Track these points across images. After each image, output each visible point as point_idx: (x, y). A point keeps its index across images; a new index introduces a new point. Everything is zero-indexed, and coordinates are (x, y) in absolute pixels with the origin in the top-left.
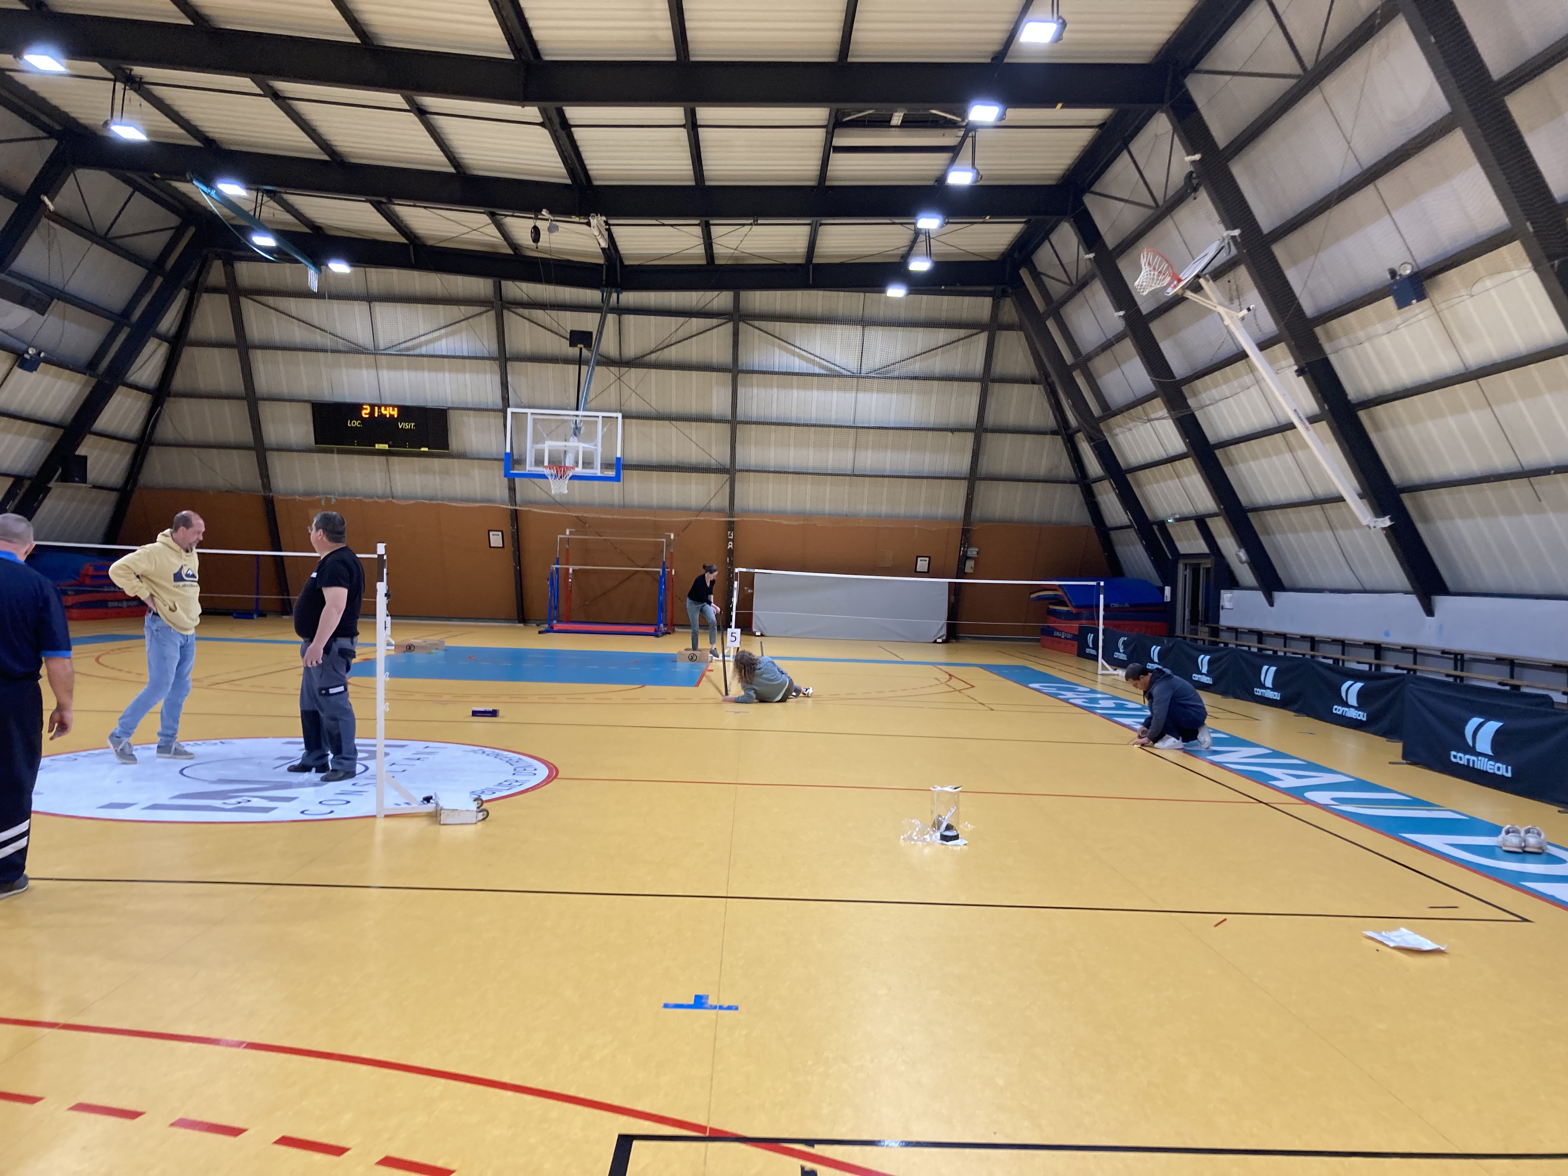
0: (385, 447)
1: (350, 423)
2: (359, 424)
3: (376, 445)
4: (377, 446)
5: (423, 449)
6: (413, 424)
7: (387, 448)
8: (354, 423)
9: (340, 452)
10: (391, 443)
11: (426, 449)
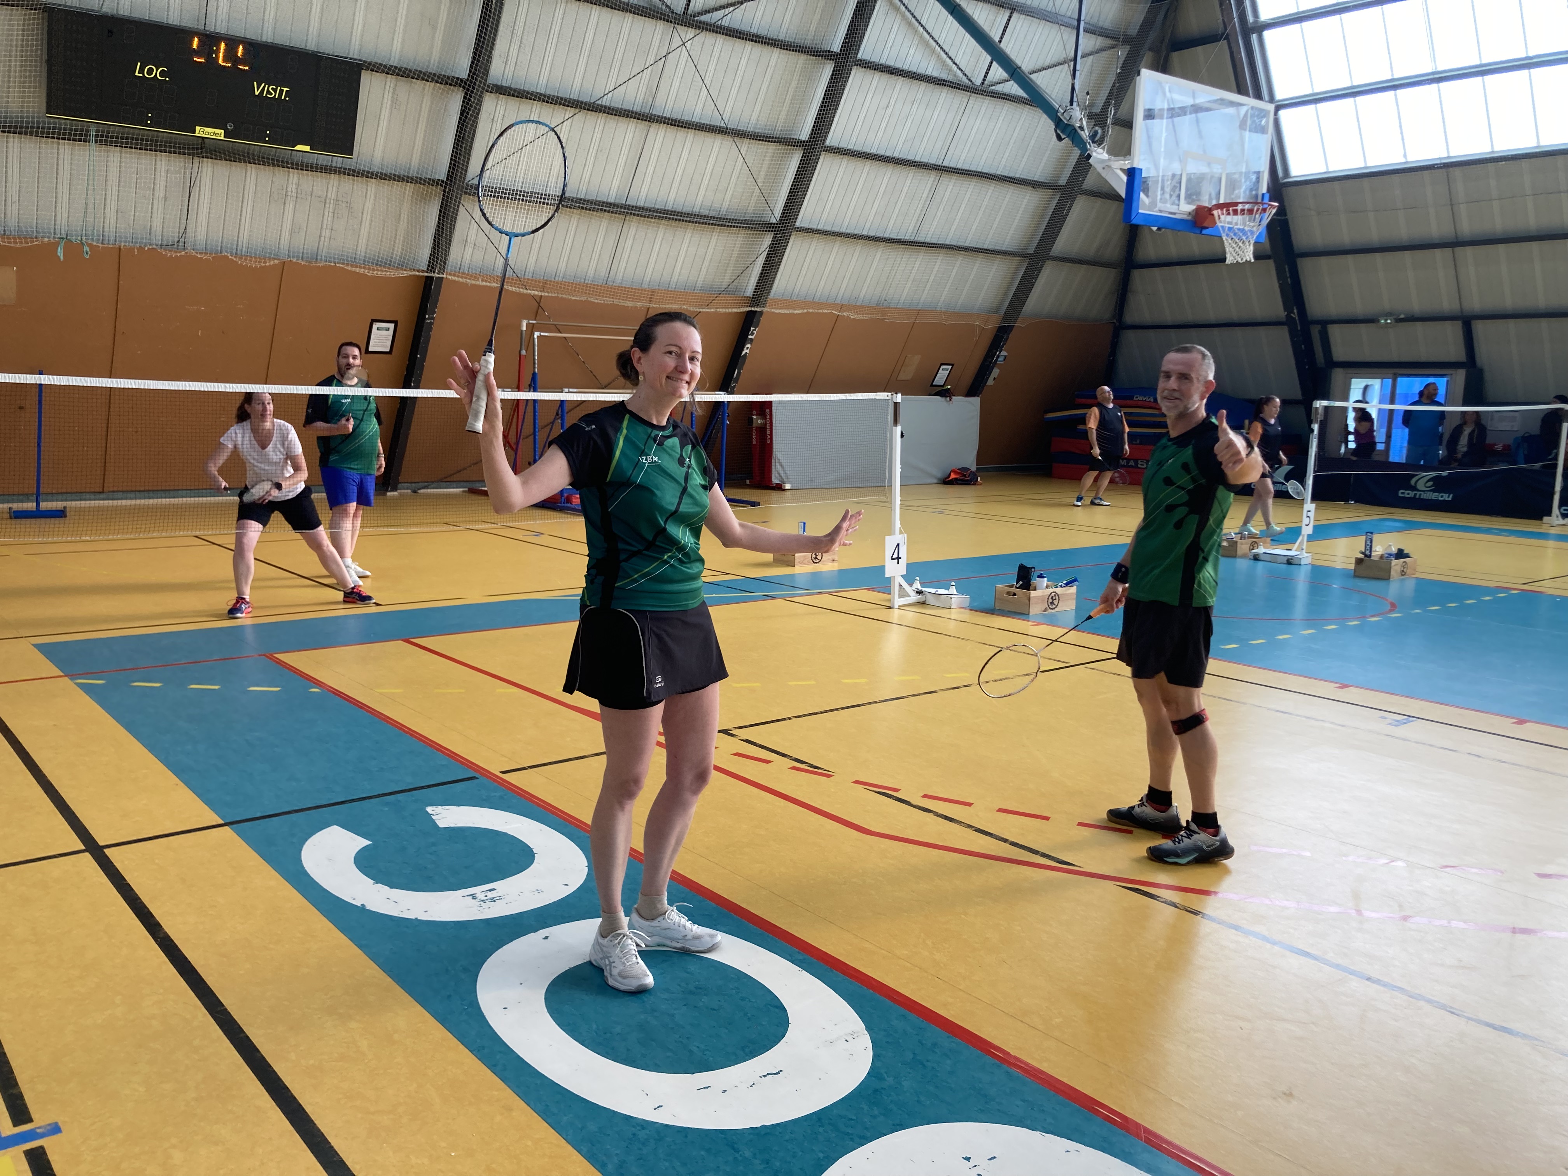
0: (220, 134)
1: (141, 71)
2: (162, 74)
3: (198, 128)
4: (200, 131)
5: (299, 147)
6: (285, 89)
7: (222, 138)
8: (150, 71)
9: (105, 139)
10: (230, 127)
11: (307, 148)
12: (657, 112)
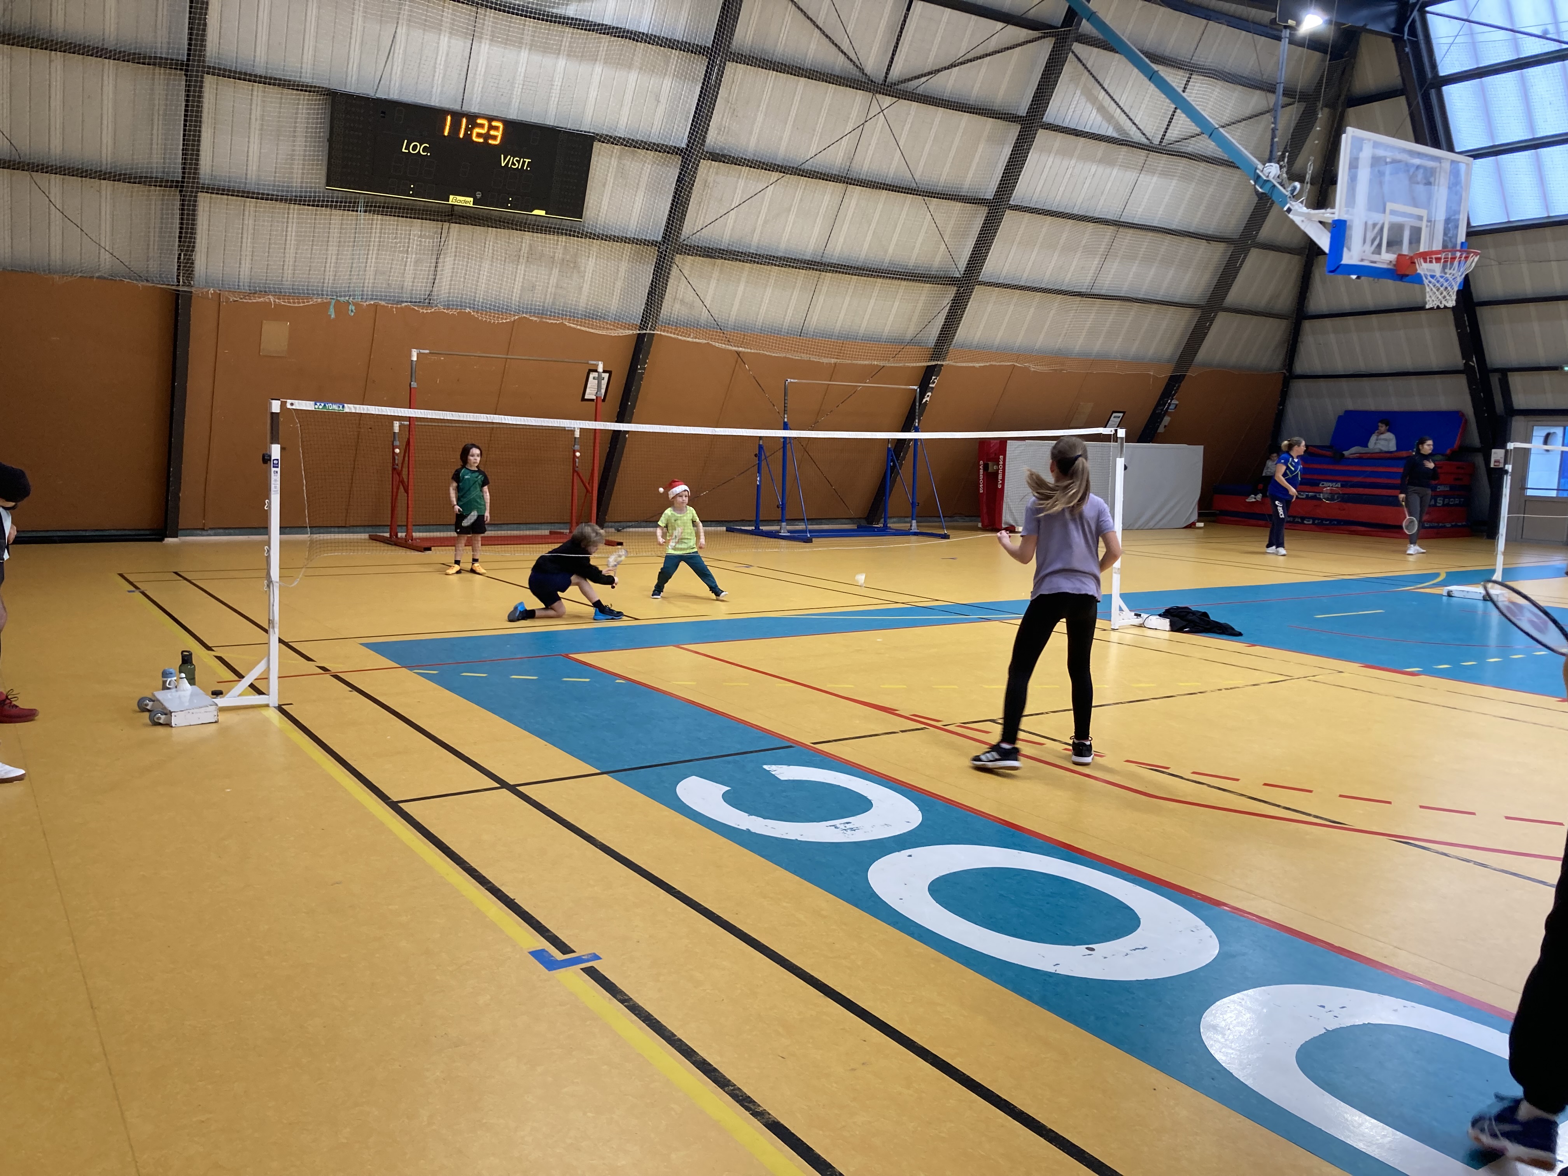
0: (468, 201)
1: (407, 148)
2: (425, 149)
3: (451, 197)
4: (453, 200)
5: (536, 212)
6: (527, 161)
7: (471, 205)
8: (415, 148)
10: (479, 195)
11: (542, 213)
12: (853, 175)
